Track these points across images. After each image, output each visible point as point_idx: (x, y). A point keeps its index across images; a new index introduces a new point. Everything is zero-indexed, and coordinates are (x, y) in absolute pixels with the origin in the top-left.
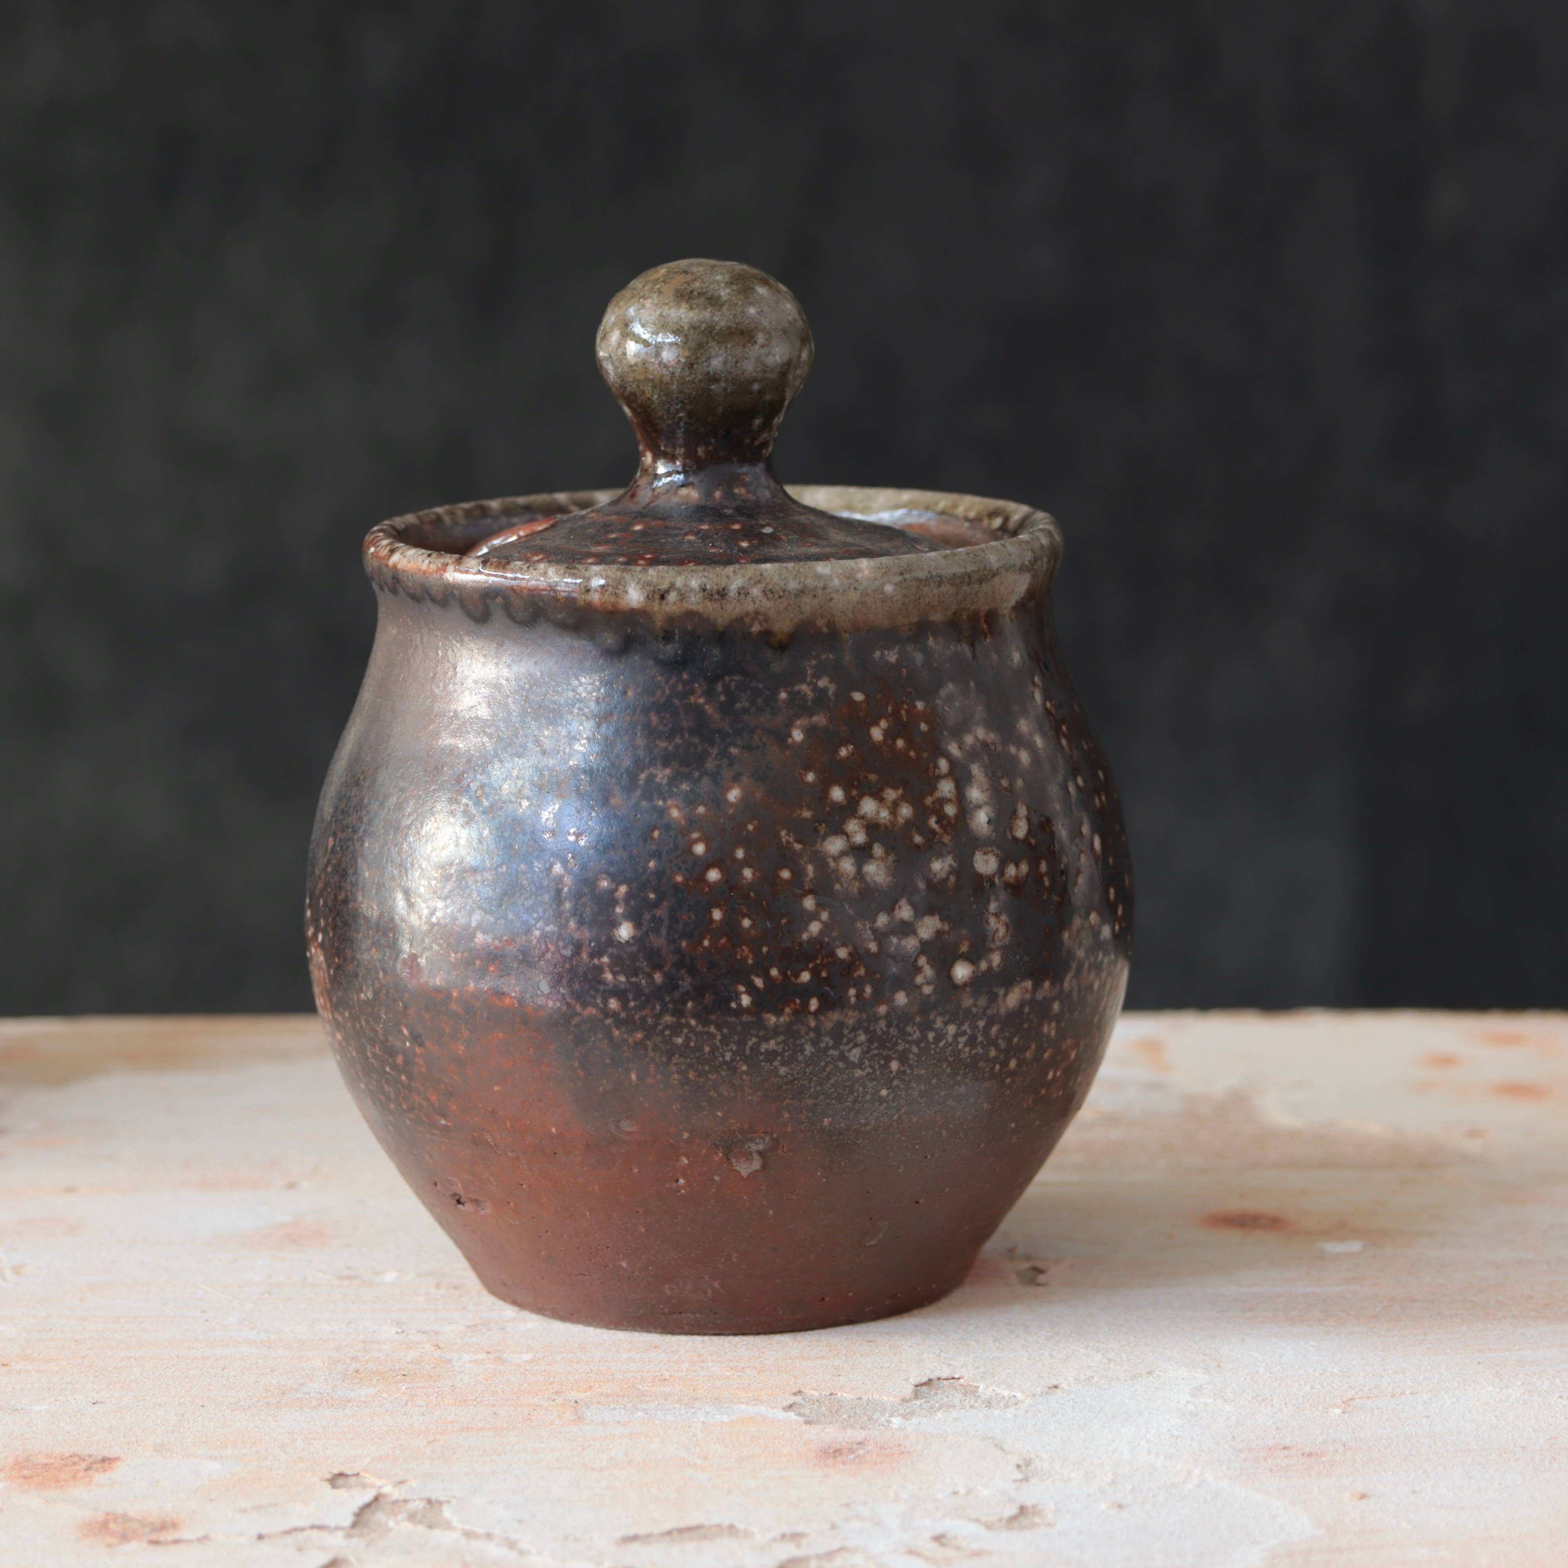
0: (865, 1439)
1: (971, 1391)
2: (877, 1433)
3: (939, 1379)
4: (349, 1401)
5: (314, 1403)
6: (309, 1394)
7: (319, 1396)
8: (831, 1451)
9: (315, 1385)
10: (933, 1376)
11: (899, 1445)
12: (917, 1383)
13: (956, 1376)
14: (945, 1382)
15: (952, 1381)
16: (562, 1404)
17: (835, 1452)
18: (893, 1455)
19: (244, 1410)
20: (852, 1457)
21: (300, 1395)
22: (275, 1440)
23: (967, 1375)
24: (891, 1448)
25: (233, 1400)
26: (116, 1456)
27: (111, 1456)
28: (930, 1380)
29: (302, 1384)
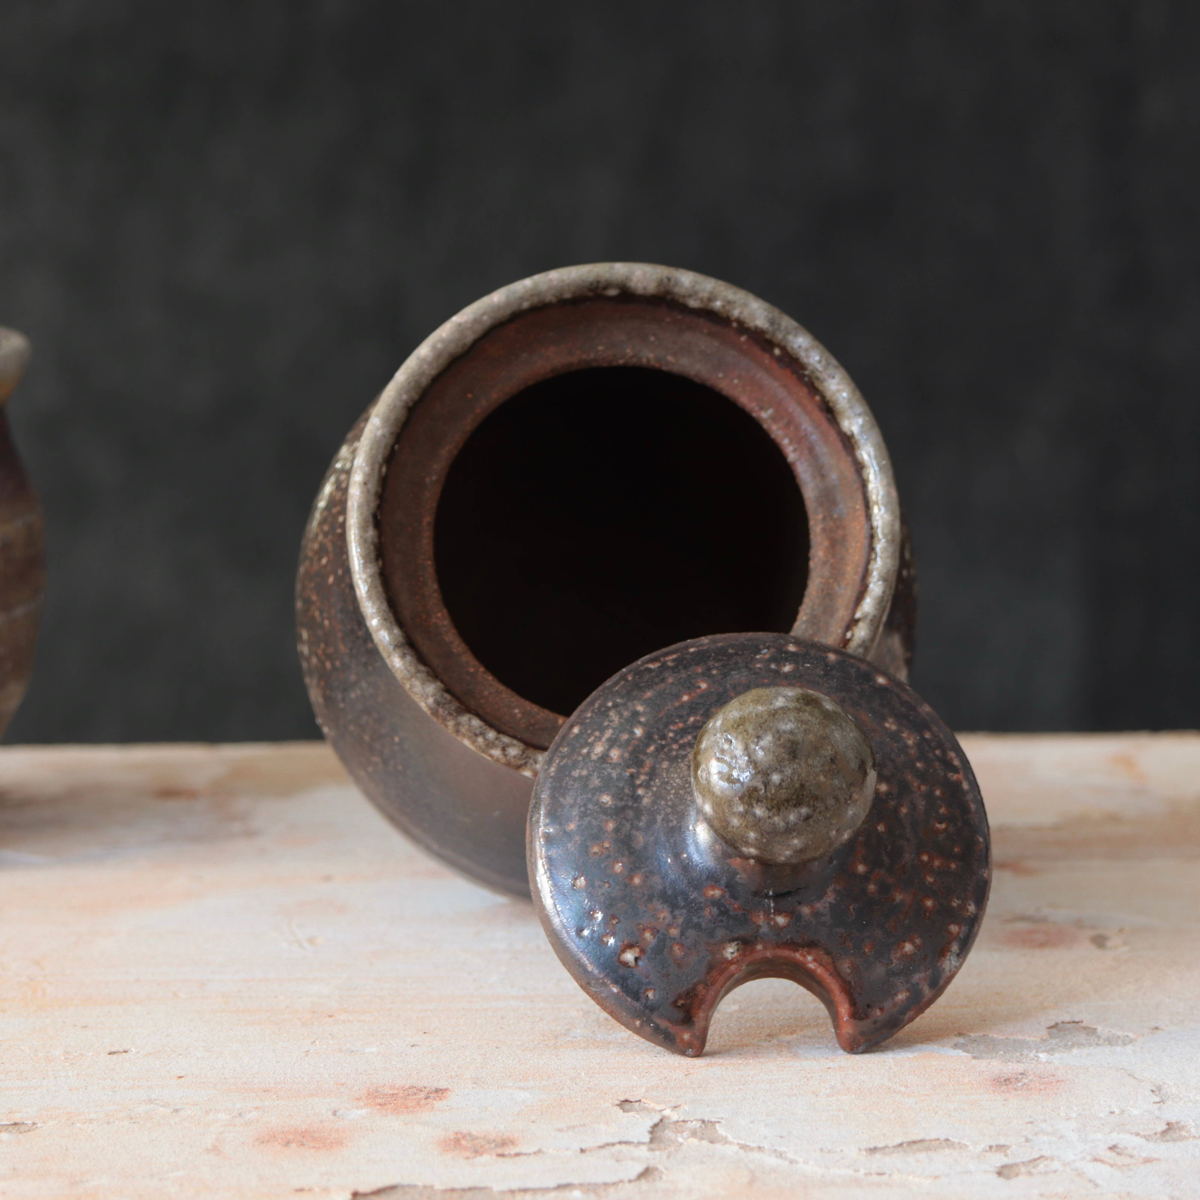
0: (1025, 1070)
1: (1091, 1031)
2: (1032, 1066)
3: (1063, 1023)
4: (609, 1043)
5: (583, 1045)
6: (576, 1037)
7: (585, 1039)
8: (1002, 1080)
9: (579, 1031)
10: (1059, 1021)
11: (1054, 1075)
12: (1048, 1026)
13: (1077, 1020)
14: (1069, 1026)
15: (1073, 1024)
16: (778, 1045)
17: (1005, 1081)
18: (1051, 1083)
19: (531, 1050)
20: (1020, 1084)
21: (569, 1039)
22: (564, 1074)
23: (1087, 1019)
24: (1047, 1077)
25: (519, 1043)
26: (445, 1087)
27: (441, 1088)
28: (1057, 1024)
29: (568, 1030)
